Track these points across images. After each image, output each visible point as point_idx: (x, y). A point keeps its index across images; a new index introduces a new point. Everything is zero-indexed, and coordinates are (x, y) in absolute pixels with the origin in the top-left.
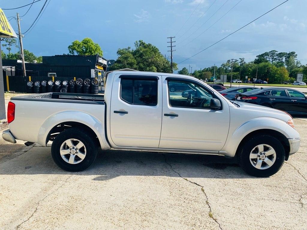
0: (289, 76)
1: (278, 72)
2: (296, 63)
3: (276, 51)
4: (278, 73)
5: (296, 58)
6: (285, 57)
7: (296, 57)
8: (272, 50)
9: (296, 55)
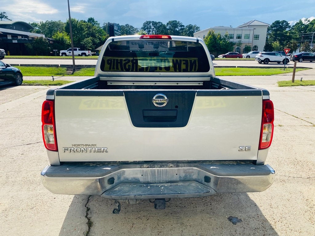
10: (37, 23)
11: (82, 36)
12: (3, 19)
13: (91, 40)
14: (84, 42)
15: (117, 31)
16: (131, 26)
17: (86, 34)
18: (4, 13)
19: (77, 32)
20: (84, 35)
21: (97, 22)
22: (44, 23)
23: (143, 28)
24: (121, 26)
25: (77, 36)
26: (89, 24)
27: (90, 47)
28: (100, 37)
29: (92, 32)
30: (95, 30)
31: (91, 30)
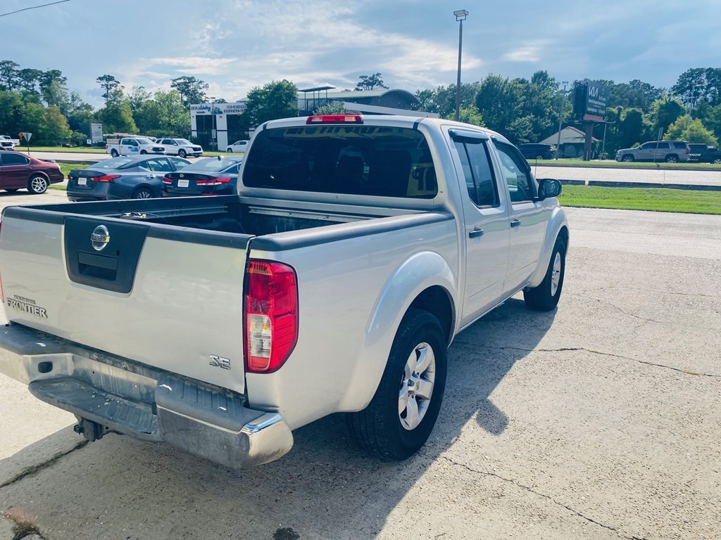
0: (70, 128)
1: (44, 117)
2: (70, 98)
3: (15, 65)
4: (43, 120)
5: (65, 87)
6: (40, 80)
7: (65, 84)
8: (5, 60)
9: (65, 78)
10: (432, 91)
11: (511, 113)
12: (375, 86)
13: (531, 121)
14: (514, 127)
15: (596, 99)
16: (644, 84)
17: (522, 108)
18: (378, 75)
19: (502, 105)
20: (517, 112)
21: (553, 79)
22: (446, 89)
23: (678, 88)
24: (619, 85)
25: (500, 114)
26: (535, 86)
27: (526, 138)
28: (555, 115)
29: (538, 103)
30: (544, 98)
31: (535, 99)
